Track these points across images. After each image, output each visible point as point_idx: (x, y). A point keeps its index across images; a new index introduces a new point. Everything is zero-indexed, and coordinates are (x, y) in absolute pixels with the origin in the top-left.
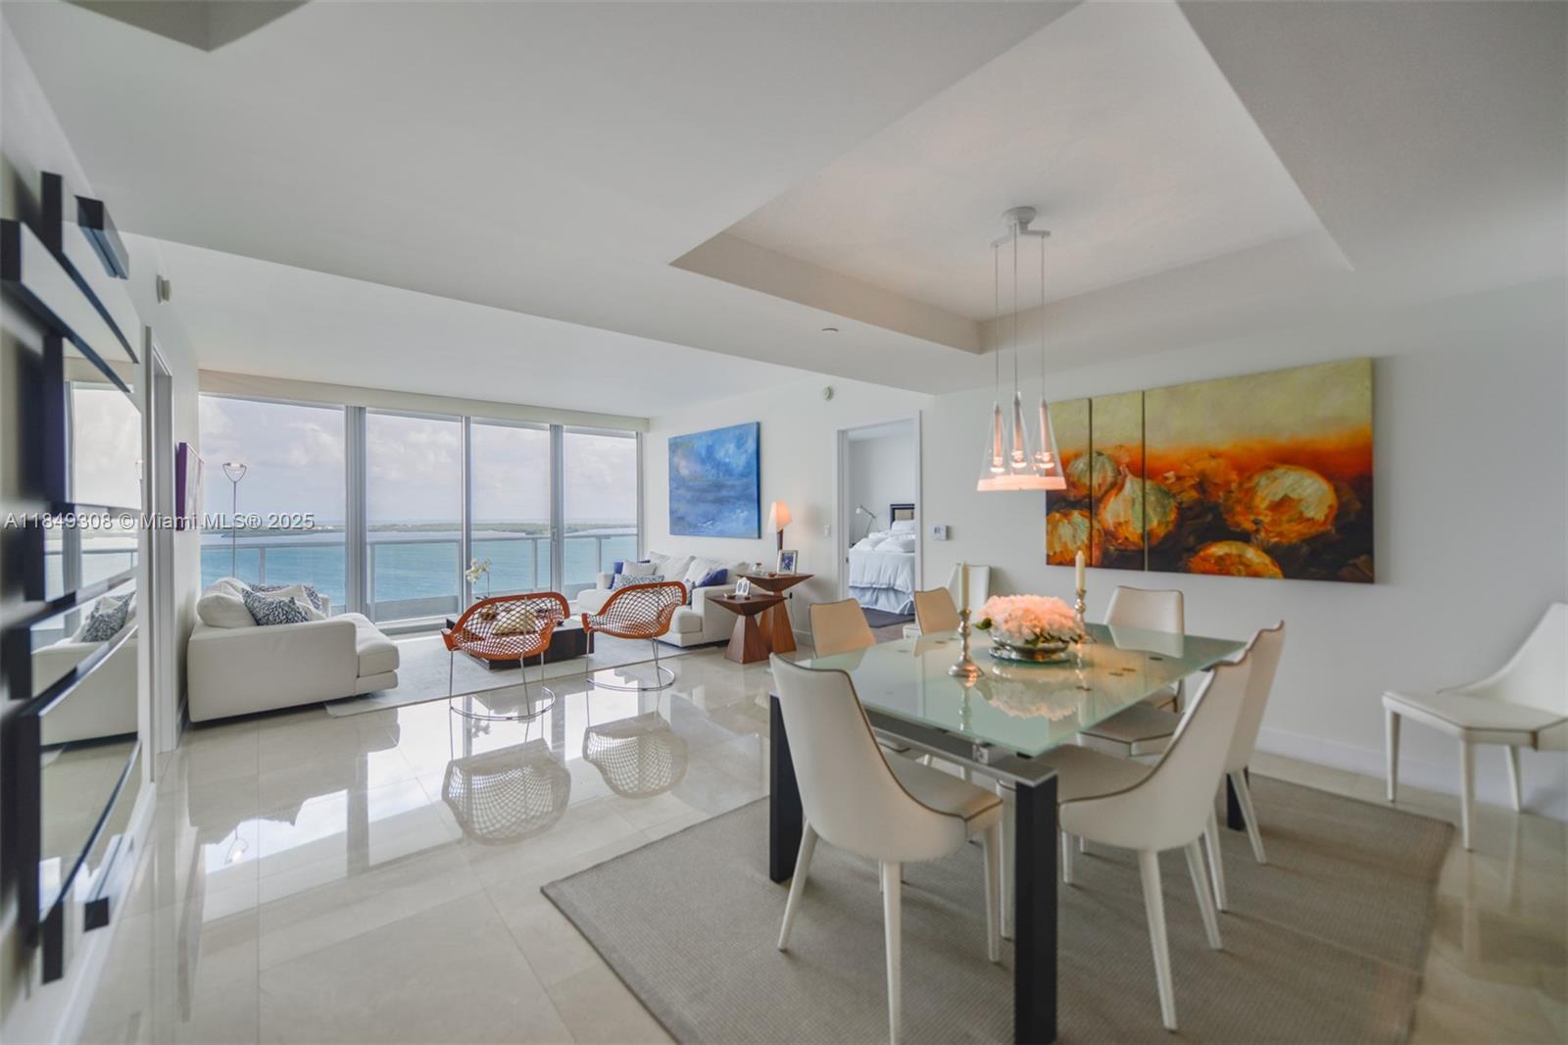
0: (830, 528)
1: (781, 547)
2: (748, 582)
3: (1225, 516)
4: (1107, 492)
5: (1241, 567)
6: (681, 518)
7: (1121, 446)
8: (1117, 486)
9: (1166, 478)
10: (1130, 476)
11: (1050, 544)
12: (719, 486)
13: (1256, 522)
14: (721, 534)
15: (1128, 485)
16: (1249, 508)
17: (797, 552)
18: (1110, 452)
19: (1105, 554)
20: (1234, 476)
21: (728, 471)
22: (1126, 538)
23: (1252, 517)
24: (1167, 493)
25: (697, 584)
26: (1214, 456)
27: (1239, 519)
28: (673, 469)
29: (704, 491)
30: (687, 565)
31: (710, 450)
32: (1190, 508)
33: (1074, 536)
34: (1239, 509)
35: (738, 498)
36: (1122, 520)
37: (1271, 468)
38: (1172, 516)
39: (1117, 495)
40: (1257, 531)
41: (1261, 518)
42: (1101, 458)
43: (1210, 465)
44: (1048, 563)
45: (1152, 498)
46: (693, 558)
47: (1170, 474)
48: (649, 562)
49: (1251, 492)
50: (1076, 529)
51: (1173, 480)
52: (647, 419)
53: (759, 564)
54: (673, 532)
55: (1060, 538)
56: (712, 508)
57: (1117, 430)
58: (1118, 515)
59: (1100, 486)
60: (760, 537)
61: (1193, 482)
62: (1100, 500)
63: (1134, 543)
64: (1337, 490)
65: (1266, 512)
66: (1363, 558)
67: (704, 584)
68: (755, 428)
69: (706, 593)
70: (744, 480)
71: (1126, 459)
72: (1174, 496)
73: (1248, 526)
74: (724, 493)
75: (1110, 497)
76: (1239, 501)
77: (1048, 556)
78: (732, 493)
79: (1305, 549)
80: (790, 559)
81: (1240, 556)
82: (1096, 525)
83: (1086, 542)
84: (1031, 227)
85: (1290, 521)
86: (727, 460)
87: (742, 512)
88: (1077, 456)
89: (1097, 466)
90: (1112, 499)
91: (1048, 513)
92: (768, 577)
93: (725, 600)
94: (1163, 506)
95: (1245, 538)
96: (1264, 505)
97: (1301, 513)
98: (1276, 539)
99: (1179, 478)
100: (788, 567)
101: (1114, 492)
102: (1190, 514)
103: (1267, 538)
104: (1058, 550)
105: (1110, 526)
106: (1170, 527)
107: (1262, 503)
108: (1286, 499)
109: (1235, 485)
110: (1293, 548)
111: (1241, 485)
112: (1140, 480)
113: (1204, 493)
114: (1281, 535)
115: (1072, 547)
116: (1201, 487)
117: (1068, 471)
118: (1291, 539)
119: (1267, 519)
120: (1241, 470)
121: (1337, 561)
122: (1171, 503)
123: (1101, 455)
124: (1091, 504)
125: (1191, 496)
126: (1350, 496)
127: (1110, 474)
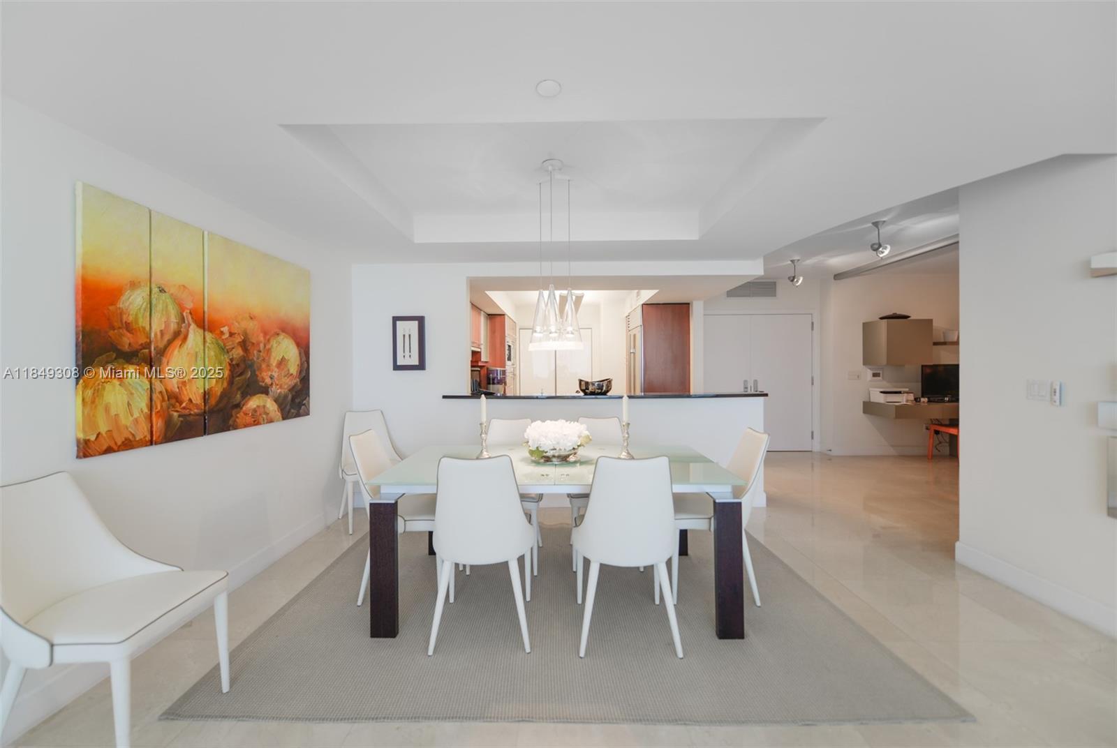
3: (257, 373)
4: (170, 342)
5: (264, 416)
7: (185, 287)
8: (179, 336)
9: (222, 333)
10: (193, 326)
13: (271, 378)
15: (190, 337)
16: (268, 366)
18: (173, 291)
19: (168, 423)
20: (262, 339)
22: (190, 400)
23: (270, 373)
24: (224, 350)
27: (264, 374)
32: (238, 365)
33: (129, 404)
34: (264, 366)
37: (278, 335)
38: (226, 373)
39: (180, 348)
40: (272, 385)
41: (273, 374)
42: (163, 296)
43: (251, 326)
44: (79, 455)
45: (211, 353)
47: (225, 330)
49: (269, 351)
50: (131, 392)
51: (227, 335)
55: (107, 409)
57: (180, 266)
59: (161, 333)
61: (240, 340)
62: (162, 352)
63: (197, 405)
64: (300, 353)
65: (276, 369)
72: (228, 352)
73: (268, 381)
75: (173, 350)
76: (264, 360)
79: (290, 397)
81: (264, 406)
82: (157, 386)
83: (146, 410)
85: (285, 376)
88: (134, 285)
89: (158, 305)
90: (176, 352)
94: (220, 363)
95: (265, 391)
96: (274, 365)
97: (288, 370)
98: (279, 391)
99: (231, 334)
101: (178, 342)
102: (239, 370)
103: (275, 390)
104: (103, 429)
105: (174, 385)
106: (225, 385)
107: (274, 363)
108: (283, 359)
109: (262, 346)
110: (286, 397)
111: (265, 346)
112: (202, 331)
113: (245, 350)
114: (281, 387)
115: (126, 421)
116: (244, 344)
117: (121, 305)
118: (284, 391)
119: (275, 375)
120: (265, 334)
121: (299, 403)
122: (226, 359)
123: (161, 290)
124: (150, 357)
125: (238, 353)
126: (304, 358)
127: (173, 318)
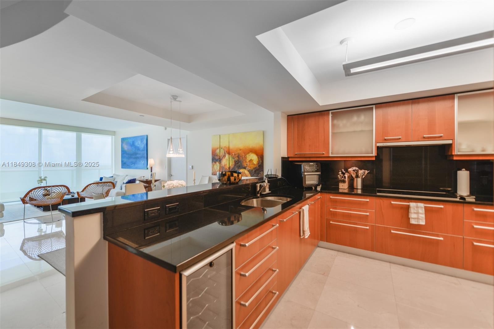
1: (151, 172)
2: (139, 182)
3: (242, 163)
4: (223, 158)
5: (244, 175)
6: (125, 163)
7: (225, 147)
8: (224, 156)
9: (233, 155)
10: (227, 154)
11: (213, 170)
12: (136, 154)
13: (247, 165)
14: (136, 168)
15: (226, 156)
16: (246, 162)
17: (155, 173)
18: (224, 148)
20: (243, 154)
21: (138, 149)
22: (226, 168)
25: (125, 183)
26: (240, 150)
27: (244, 164)
28: (122, 148)
29: (132, 155)
30: (125, 177)
31: (133, 142)
32: (237, 161)
33: (217, 168)
34: (244, 162)
35: (141, 157)
36: (225, 164)
37: (249, 153)
38: (234, 163)
40: (247, 167)
41: (247, 164)
43: (240, 152)
44: (212, 175)
45: (230, 159)
46: (127, 176)
47: (233, 154)
48: (113, 177)
49: (246, 158)
50: (217, 166)
51: (234, 155)
52: (115, 132)
53: (144, 177)
54: (122, 168)
55: (214, 168)
56: (133, 160)
57: (225, 143)
58: (225, 163)
59: (222, 156)
60: (147, 169)
63: (227, 170)
64: (258, 158)
65: (248, 162)
66: (262, 172)
67: (127, 183)
68: (146, 137)
69: (126, 185)
70: (143, 152)
71: (226, 150)
72: (234, 159)
73: (246, 165)
74: (138, 156)
76: (244, 160)
77: (212, 173)
79: (254, 170)
80: (153, 175)
81: (244, 172)
82: (221, 165)
83: (219, 169)
84: (177, 100)
86: (138, 146)
87: (142, 161)
88: (218, 149)
89: (221, 151)
90: (224, 159)
91: (212, 162)
92: (145, 180)
94: (232, 161)
95: (245, 168)
96: (248, 161)
97: (253, 163)
98: (249, 168)
99: (235, 155)
100: (152, 177)
101: (224, 157)
102: (236, 163)
103: (248, 168)
104: (214, 171)
105: (223, 165)
106: (233, 166)
108: (251, 159)
109: (243, 156)
110: (252, 170)
111: (244, 156)
112: (228, 155)
113: (239, 158)
114: (250, 167)
115: (216, 171)
116: (238, 157)
117: (216, 152)
118: (252, 168)
119: (248, 164)
120: (244, 153)
121: (258, 173)
122: (234, 160)
123: (222, 148)
124: (220, 160)
125: (236, 159)
126: (260, 159)
127: (223, 153)
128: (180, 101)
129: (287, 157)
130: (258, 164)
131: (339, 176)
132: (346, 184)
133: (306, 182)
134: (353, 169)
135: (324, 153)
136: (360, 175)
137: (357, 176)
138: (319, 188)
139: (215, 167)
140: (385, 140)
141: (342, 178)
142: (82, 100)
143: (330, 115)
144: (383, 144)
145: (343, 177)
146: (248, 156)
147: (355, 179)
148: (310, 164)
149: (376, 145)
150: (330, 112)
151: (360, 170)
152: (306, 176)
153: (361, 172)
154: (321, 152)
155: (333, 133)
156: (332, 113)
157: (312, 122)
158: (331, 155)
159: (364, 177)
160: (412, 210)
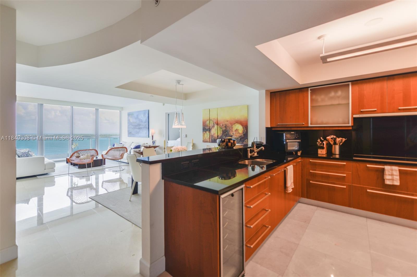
0: (164, 135)
1: (153, 139)
2: (144, 147)
3: (229, 132)
4: (212, 128)
6: (131, 133)
7: (214, 119)
8: (213, 126)
9: (221, 125)
11: (203, 138)
12: (139, 125)
13: (233, 134)
14: (140, 137)
15: (215, 126)
16: (232, 131)
17: (156, 140)
18: (213, 120)
19: (212, 140)
20: (230, 125)
21: (142, 121)
22: (215, 137)
23: (232, 133)
25: (132, 148)
26: (227, 121)
28: (129, 120)
29: (136, 126)
30: (131, 144)
31: (137, 116)
32: (224, 131)
34: (231, 131)
35: (144, 128)
36: (214, 133)
37: (235, 124)
38: (222, 132)
39: (214, 128)
40: (233, 135)
42: (211, 121)
43: (227, 123)
44: (203, 142)
45: (219, 129)
46: (133, 142)
47: (221, 124)
48: (122, 143)
49: (232, 128)
50: (207, 135)
51: (222, 125)
52: (122, 107)
53: (147, 143)
54: (128, 136)
55: (205, 137)
56: (138, 130)
57: (213, 116)
58: (214, 132)
59: (211, 126)
60: (149, 137)
61: (224, 126)
63: (216, 138)
64: (243, 128)
66: (247, 140)
67: (134, 148)
68: (148, 111)
69: (134, 150)
70: (145, 123)
71: (215, 121)
72: (222, 129)
74: (141, 126)
77: (203, 140)
78: (142, 127)
79: (239, 138)
80: (154, 142)
82: (210, 134)
83: (209, 138)
84: (180, 83)
85: (237, 133)
86: (141, 119)
87: (145, 131)
88: (208, 120)
89: (211, 122)
91: (203, 132)
92: (149, 146)
93: (138, 151)
94: (220, 131)
95: (231, 136)
96: (234, 131)
97: (239, 132)
98: (235, 137)
99: (223, 125)
100: (154, 144)
101: (213, 128)
104: (205, 139)
105: (212, 134)
106: (221, 135)
107: (234, 130)
108: (237, 129)
109: (230, 127)
110: (238, 138)
111: (231, 127)
112: (217, 125)
114: (236, 136)
115: (207, 139)
116: (226, 127)
117: (206, 123)
118: (238, 137)
119: (234, 133)
120: (231, 124)
121: (243, 141)
123: (211, 120)
124: (210, 130)
125: (224, 129)
126: (245, 129)
127: (213, 124)
128: (183, 84)
129: (270, 127)
130: (243, 133)
131: (318, 143)
132: (324, 150)
133: (288, 148)
134: (331, 137)
135: (304, 123)
136: (338, 142)
137: (335, 143)
138: (299, 154)
139: (206, 135)
140: (362, 112)
141: (320, 145)
142: (116, 87)
143: (309, 92)
144: (359, 116)
145: (322, 144)
146: (234, 126)
147: (334, 146)
148: (292, 133)
149: (352, 116)
150: (309, 89)
151: (338, 138)
152: (288, 143)
153: (338, 140)
154: (301, 123)
155: (312, 107)
156: (311, 90)
157: (292, 97)
158: (310, 125)
159: (341, 144)
160: (387, 172)
